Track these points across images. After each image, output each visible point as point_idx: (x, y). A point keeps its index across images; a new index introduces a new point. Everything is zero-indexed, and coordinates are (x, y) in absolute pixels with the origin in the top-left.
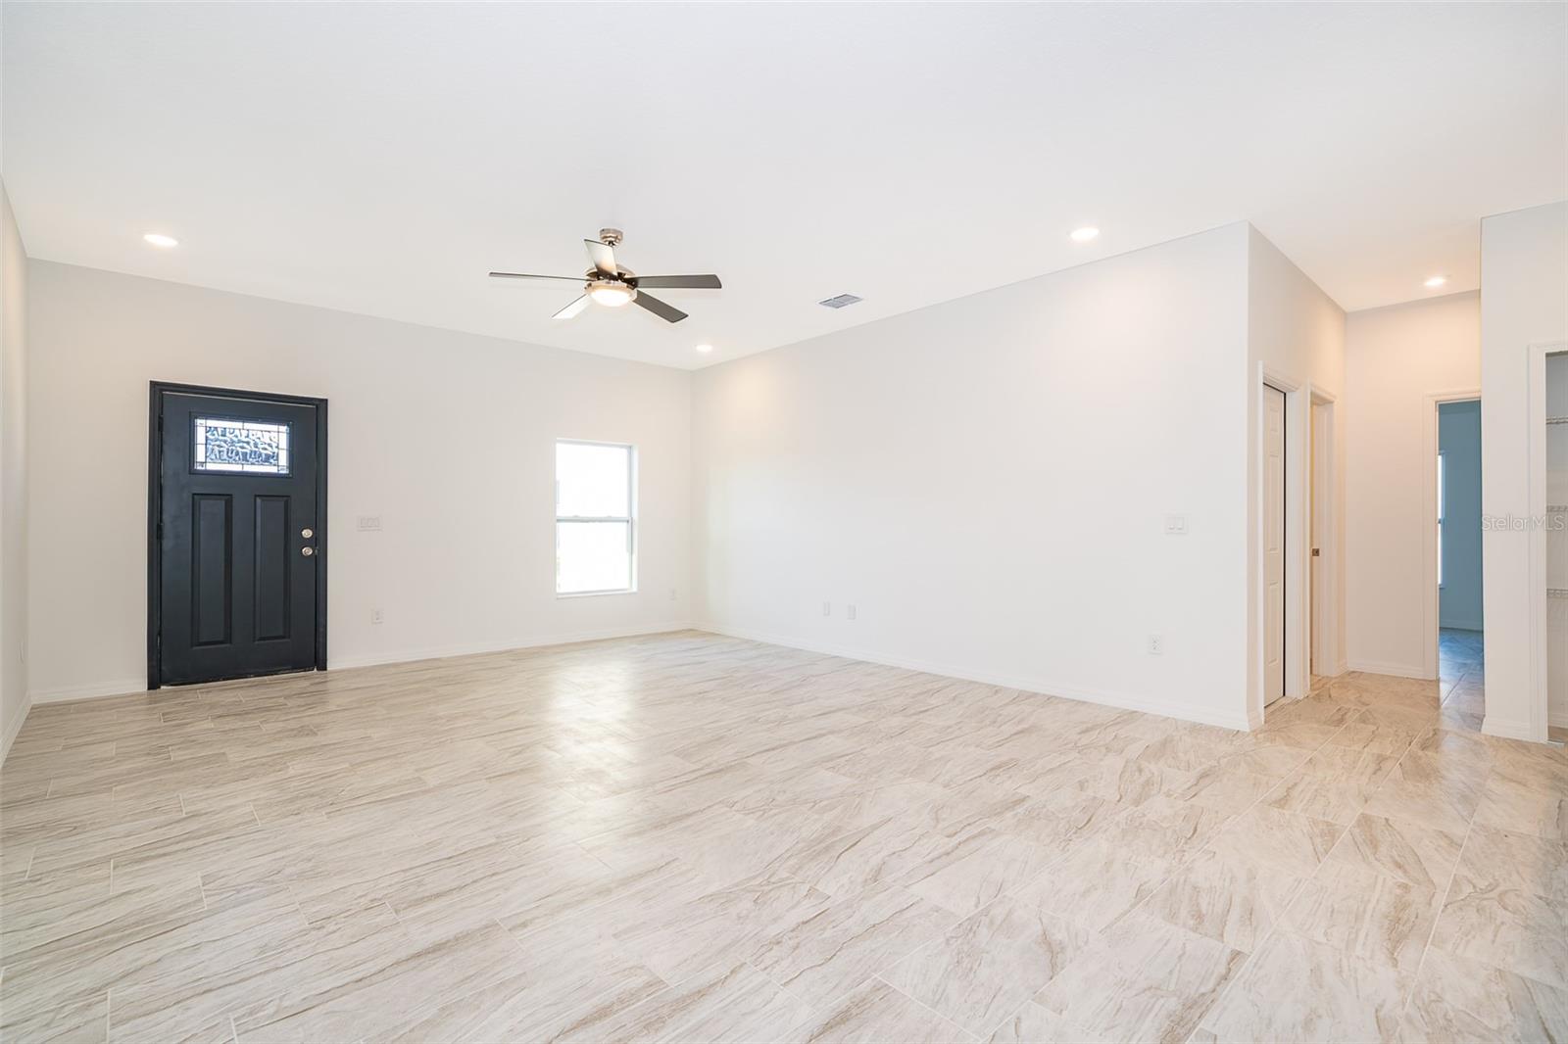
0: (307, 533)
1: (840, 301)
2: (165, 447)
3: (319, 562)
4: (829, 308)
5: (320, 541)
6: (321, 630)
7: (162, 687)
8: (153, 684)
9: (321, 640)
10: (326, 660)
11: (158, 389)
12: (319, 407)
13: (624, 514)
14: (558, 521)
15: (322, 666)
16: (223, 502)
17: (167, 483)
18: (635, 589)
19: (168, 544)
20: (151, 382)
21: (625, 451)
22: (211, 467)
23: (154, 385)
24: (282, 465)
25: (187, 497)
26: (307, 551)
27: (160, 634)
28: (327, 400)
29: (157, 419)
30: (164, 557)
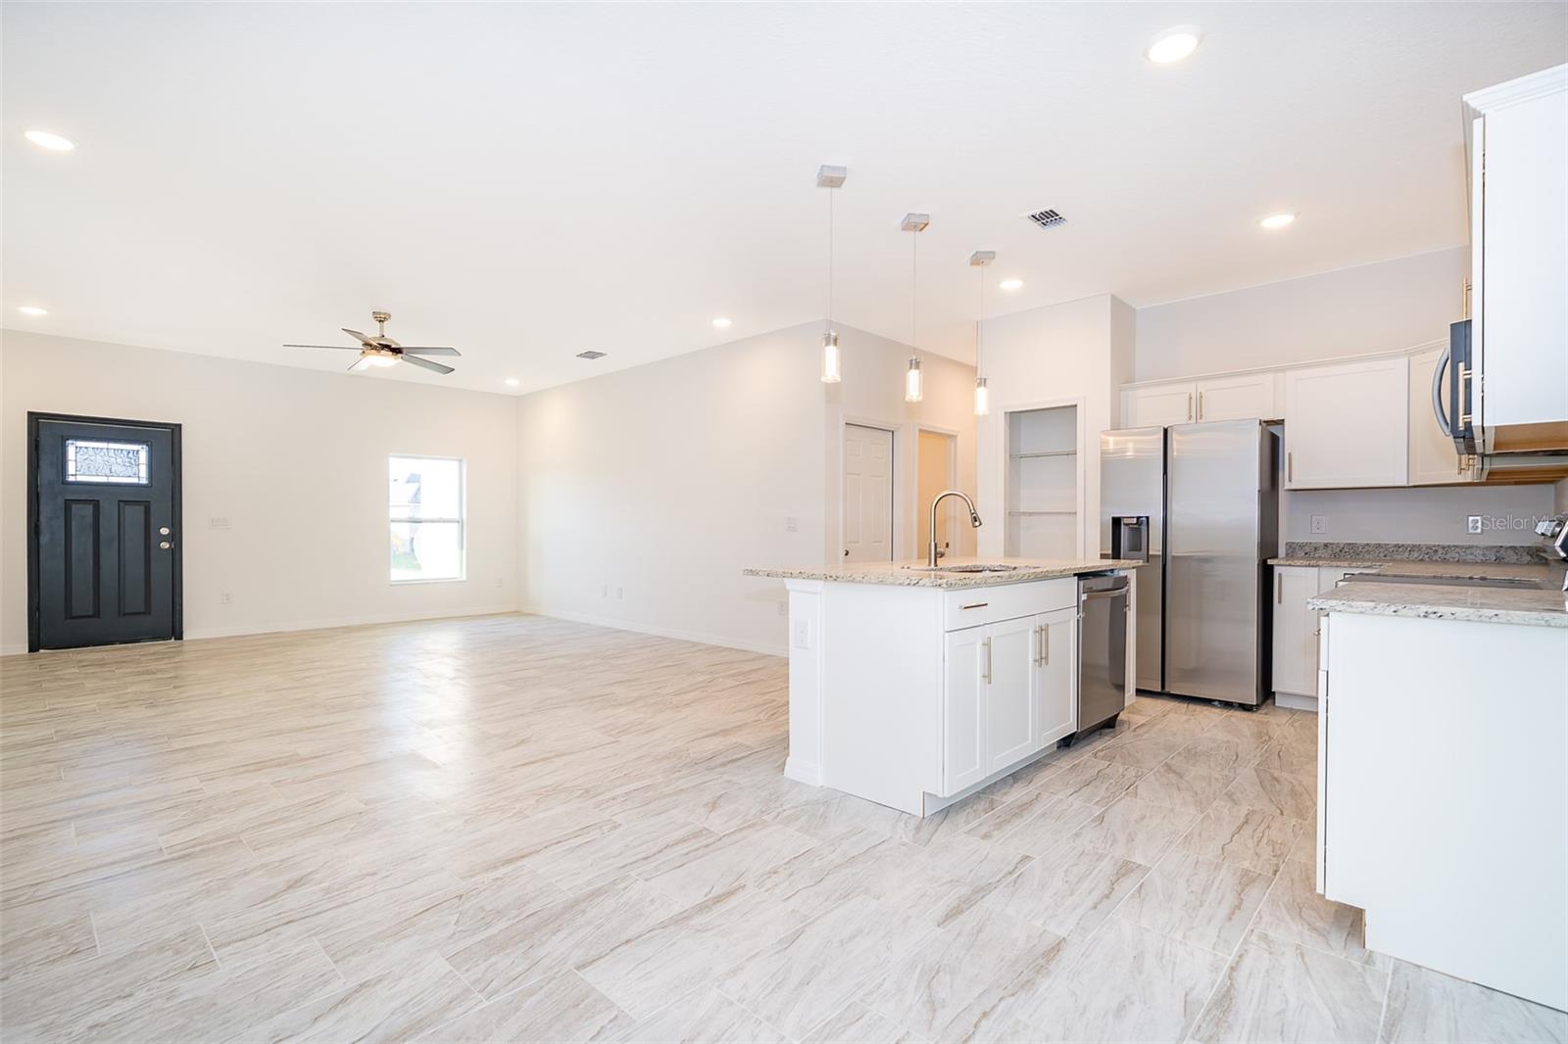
0: (165, 531)
1: (591, 355)
2: (42, 463)
3: (176, 555)
4: (587, 359)
5: (176, 537)
6: (178, 608)
7: (41, 651)
8: (33, 648)
9: (178, 616)
10: (182, 633)
11: (34, 418)
12: (175, 430)
13: (456, 516)
14: (392, 521)
15: (179, 637)
16: (91, 506)
17: (43, 491)
18: (464, 578)
19: (44, 539)
20: (29, 413)
21: (456, 464)
22: (80, 478)
23: (30, 414)
24: (141, 476)
25: (60, 501)
26: (165, 545)
27: (38, 609)
28: (180, 426)
29: (33, 442)
30: (41, 550)
